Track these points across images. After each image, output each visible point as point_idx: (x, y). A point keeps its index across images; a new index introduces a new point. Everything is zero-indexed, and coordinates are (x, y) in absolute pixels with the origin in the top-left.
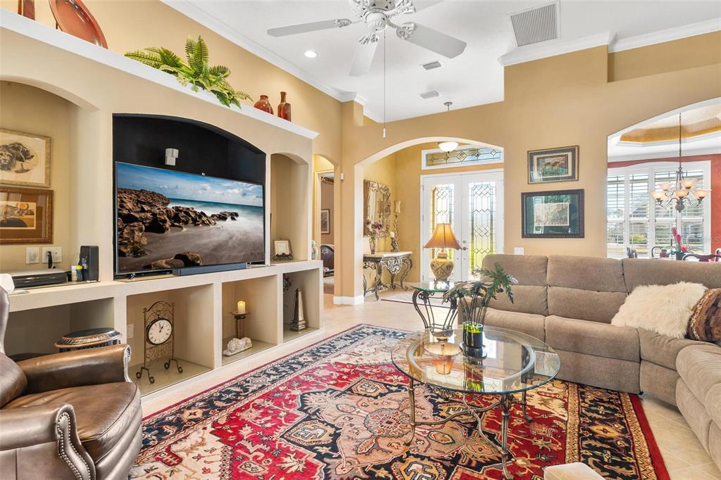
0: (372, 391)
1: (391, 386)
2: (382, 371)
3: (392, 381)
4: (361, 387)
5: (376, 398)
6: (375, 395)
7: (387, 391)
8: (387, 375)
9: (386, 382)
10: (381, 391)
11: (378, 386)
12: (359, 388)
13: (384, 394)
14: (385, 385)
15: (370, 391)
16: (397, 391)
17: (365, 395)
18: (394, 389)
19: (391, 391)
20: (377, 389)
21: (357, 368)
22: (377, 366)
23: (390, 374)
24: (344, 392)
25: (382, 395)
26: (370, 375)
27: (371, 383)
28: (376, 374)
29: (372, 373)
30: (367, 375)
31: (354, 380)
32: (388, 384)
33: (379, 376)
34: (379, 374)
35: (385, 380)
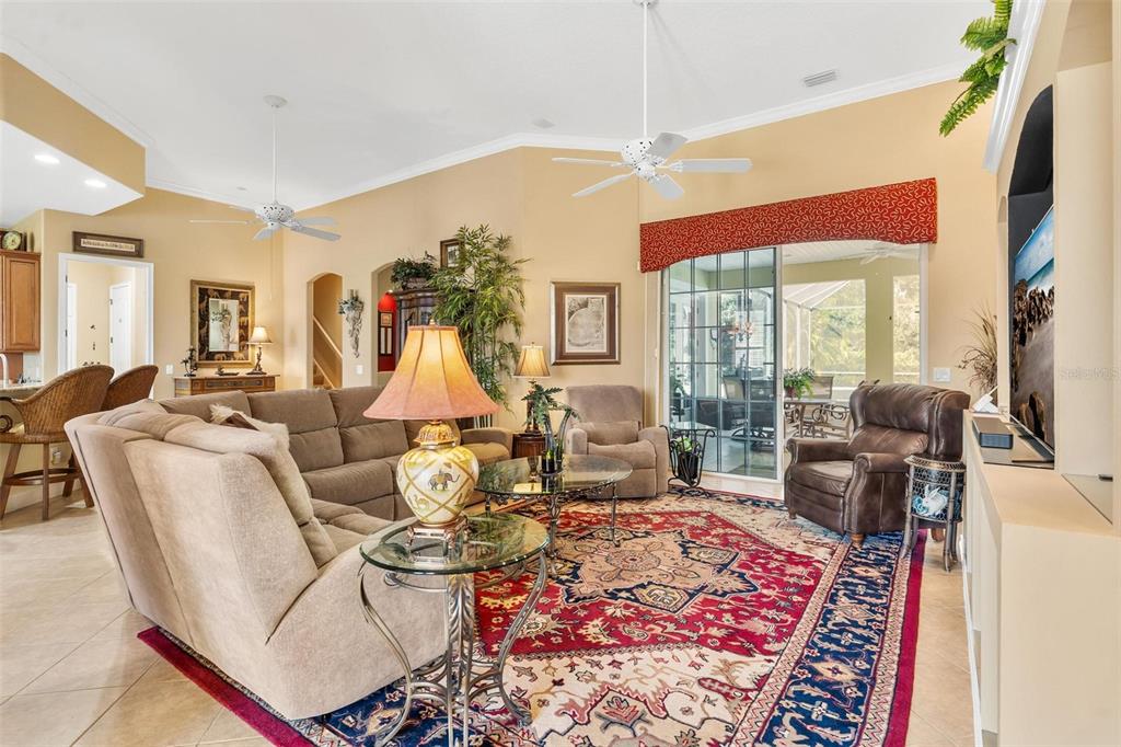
0: (657, 592)
1: (628, 599)
2: (643, 628)
3: (627, 607)
4: (675, 599)
5: (650, 583)
6: (652, 587)
7: (635, 591)
8: (633, 619)
9: (636, 604)
10: (645, 592)
11: (648, 598)
12: (676, 595)
13: (637, 586)
14: (637, 600)
15: (660, 592)
16: (620, 591)
17: (665, 587)
18: (624, 594)
19: (629, 590)
20: (649, 594)
21: (695, 636)
22: (654, 640)
23: (628, 620)
24: (698, 591)
25: (643, 586)
26: (665, 619)
27: (661, 604)
28: (654, 621)
29: (662, 623)
30: (670, 619)
31: (689, 610)
32: (632, 600)
33: (648, 617)
34: (649, 622)
35: (636, 609)
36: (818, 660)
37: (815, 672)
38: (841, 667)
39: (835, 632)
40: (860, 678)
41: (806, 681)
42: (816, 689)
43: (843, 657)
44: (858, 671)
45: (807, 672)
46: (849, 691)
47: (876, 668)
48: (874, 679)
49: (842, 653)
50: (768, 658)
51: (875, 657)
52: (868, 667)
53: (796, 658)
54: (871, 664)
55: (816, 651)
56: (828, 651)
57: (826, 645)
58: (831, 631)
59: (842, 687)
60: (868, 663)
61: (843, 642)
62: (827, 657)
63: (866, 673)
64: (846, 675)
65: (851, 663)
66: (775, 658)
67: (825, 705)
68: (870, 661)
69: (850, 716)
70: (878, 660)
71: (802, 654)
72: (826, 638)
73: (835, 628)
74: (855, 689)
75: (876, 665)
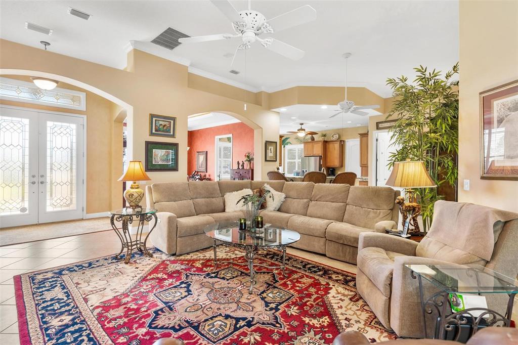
36: (73, 320)
37: (70, 314)
38: (60, 323)
39: (78, 337)
40: (48, 325)
41: (70, 310)
42: (64, 310)
43: (63, 327)
44: (51, 327)
45: (73, 312)
46: (50, 318)
47: (43, 334)
48: (41, 329)
49: (64, 329)
50: (94, 307)
51: (47, 339)
52: (47, 332)
53: (83, 314)
54: (47, 334)
55: (78, 322)
56: (73, 325)
57: (76, 327)
58: (81, 335)
59: (53, 317)
60: (49, 334)
61: (69, 334)
62: (71, 323)
63: (47, 329)
64: (55, 322)
65: (57, 328)
66: (91, 308)
67: (56, 308)
68: (48, 335)
69: (43, 312)
70: (44, 339)
71: (82, 316)
72: (80, 330)
73: (81, 338)
74: (47, 320)
75: (44, 336)
